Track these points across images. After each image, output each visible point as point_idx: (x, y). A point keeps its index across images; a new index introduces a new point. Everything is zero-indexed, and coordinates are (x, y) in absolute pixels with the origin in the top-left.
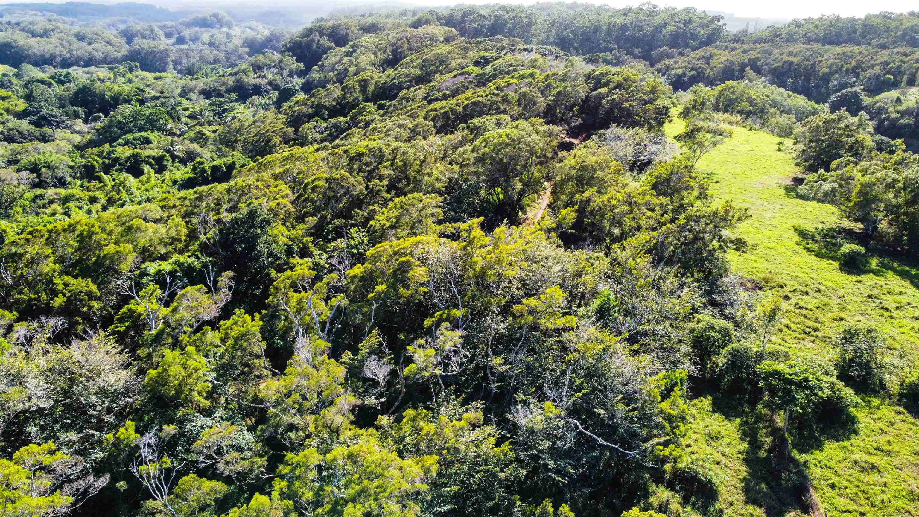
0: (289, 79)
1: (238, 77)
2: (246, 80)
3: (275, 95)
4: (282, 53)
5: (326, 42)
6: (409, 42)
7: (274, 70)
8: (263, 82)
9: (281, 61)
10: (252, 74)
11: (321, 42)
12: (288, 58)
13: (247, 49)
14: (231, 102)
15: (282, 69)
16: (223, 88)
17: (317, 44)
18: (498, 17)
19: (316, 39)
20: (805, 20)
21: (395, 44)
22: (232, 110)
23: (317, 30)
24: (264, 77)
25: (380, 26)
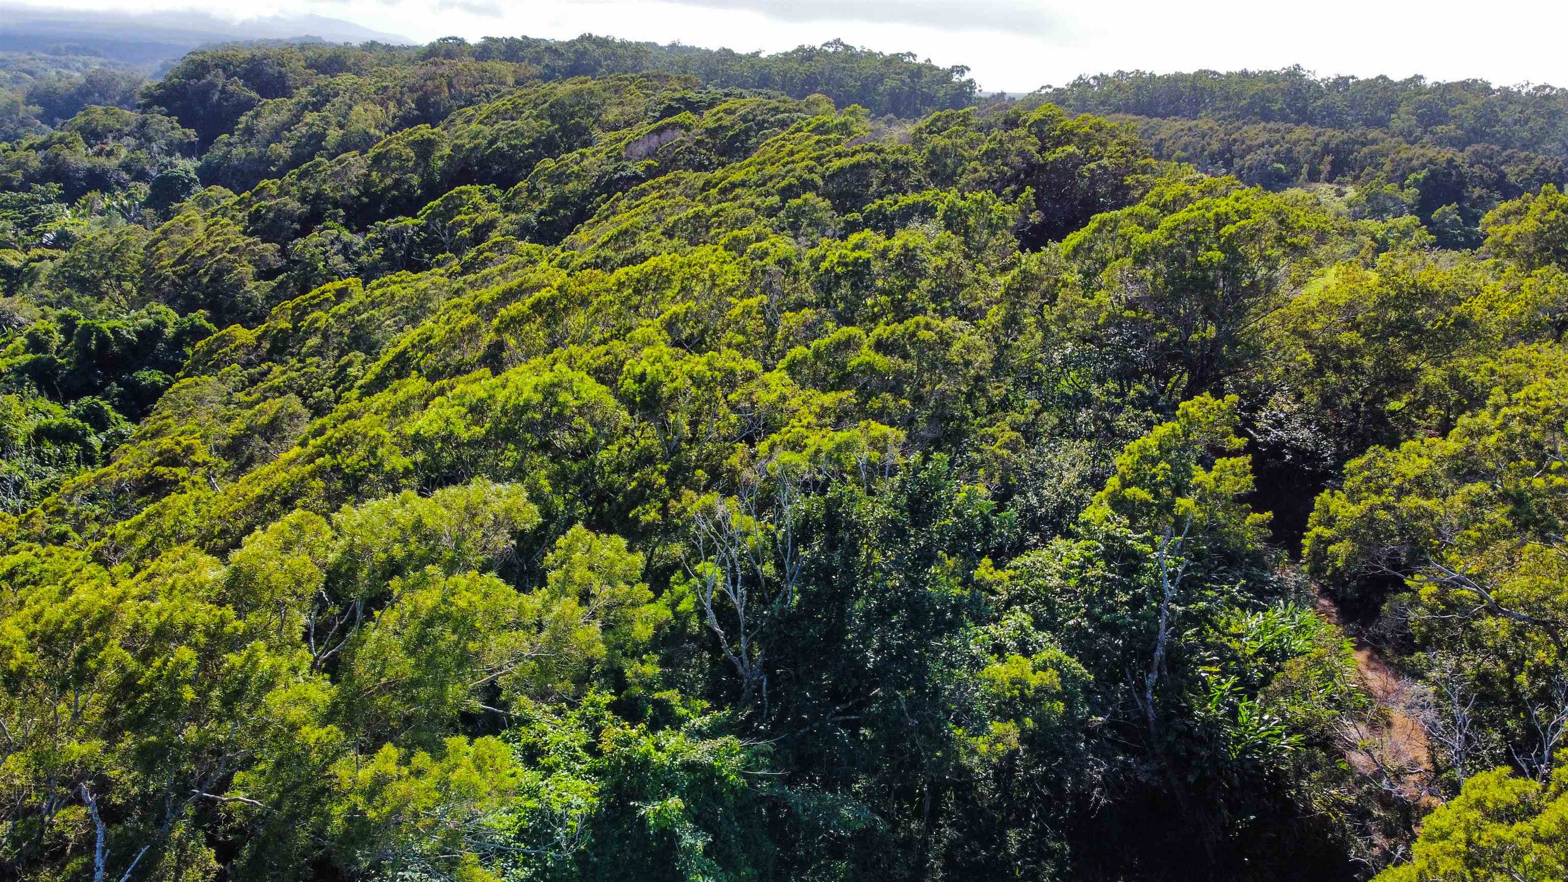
0: (166, 160)
1: (50, 153)
2: (71, 160)
3: (143, 190)
4: (145, 108)
5: (237, 87)
6: (450, 85)
7: (132, 141)
8: (112, 163)
9: (143, 124)
10: (81, 147)
11: (231, 88)
12: (159, 117)
13: (37, 109)
14: (50, 202)
15: (150, 140)
16: (19, 175)
17: (223, 91)
18: (583, 54)
19: (220, 82)
20: (1095, 78)
21: (421, 88)
22: (52, 219)
23: (217, 66)
24: (110, 154)
25: (349, 63)
